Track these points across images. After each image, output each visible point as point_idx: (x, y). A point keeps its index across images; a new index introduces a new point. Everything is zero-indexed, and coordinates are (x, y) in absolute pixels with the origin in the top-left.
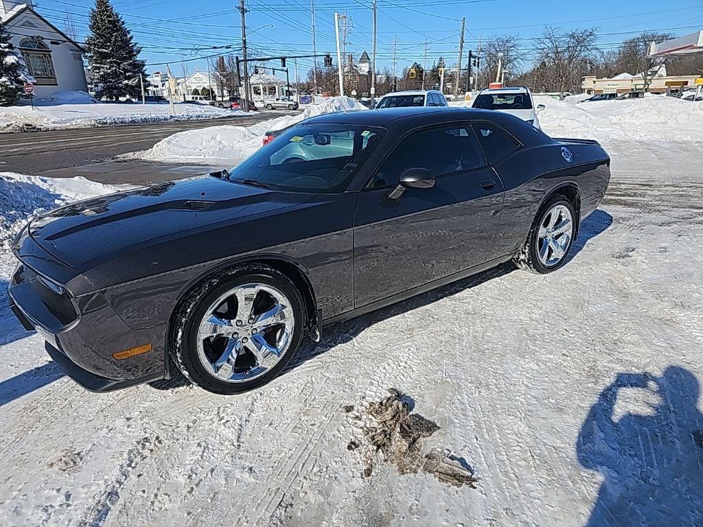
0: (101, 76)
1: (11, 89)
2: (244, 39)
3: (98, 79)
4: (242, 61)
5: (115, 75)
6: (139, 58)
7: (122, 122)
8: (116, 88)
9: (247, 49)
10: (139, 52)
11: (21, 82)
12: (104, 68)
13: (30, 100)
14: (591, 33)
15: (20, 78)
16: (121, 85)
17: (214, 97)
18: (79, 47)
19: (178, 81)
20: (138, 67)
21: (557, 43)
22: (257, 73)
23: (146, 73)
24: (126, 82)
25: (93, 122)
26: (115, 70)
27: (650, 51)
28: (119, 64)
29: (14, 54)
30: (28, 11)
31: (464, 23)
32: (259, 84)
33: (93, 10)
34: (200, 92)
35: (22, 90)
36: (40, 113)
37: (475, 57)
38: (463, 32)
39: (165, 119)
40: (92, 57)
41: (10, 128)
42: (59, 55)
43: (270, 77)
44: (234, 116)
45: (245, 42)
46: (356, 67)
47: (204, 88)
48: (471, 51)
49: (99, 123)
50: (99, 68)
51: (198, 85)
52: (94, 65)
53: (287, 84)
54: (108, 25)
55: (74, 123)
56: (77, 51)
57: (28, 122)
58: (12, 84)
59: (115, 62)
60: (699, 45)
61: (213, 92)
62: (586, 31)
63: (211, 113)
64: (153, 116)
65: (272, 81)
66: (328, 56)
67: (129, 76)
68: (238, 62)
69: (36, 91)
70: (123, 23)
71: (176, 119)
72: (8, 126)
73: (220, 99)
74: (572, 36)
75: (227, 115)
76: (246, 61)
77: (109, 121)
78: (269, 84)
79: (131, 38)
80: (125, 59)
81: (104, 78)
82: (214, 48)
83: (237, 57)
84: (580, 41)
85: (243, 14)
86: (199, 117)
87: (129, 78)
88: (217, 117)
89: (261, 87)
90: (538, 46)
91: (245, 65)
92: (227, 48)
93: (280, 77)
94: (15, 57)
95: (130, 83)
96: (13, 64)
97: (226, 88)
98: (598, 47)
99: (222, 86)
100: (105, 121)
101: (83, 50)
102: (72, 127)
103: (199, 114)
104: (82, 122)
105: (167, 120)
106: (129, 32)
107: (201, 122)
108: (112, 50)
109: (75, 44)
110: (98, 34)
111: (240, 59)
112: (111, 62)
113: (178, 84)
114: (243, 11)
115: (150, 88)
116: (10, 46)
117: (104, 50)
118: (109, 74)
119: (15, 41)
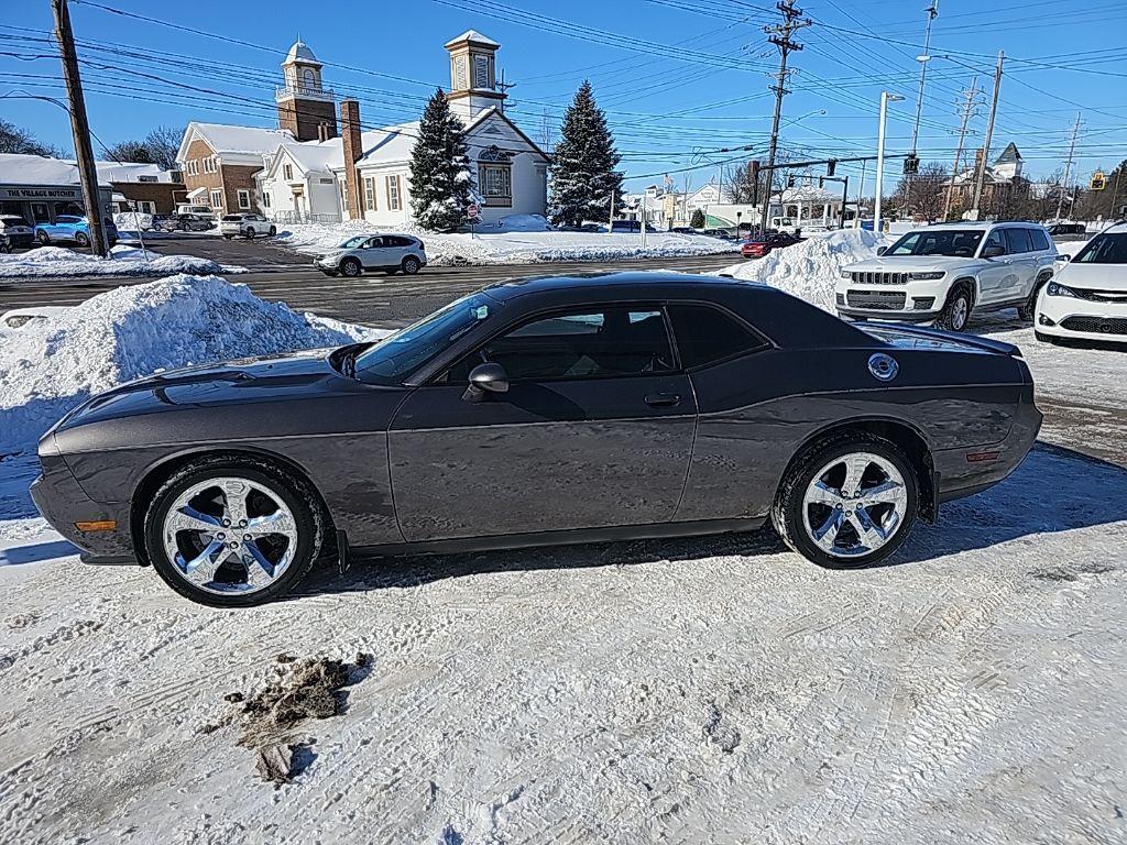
0: (565, 195)
1: (455, 212)
2: (775, 134)
3: (560, 199)
4: (766, 168)
5: (582, 193)
6: (617, 169)
7: (570, 258)
8: (579, 211)
9: (778, 151)
10: (616, 161)
11: (467, 203)
12: (568, 184)
13: (474, 227)
15: (469, 198)
16: (585, 206)
18: (546, 158)
20: (613, 182)
22: (792, 185)
23: (622, 189)
24: (593, 202)
25: (535, 257)
26: (582, 187)
28: (588, 178)
29: (468, 169)
30: (495, 115)
32: (797, 201)
33: (570, 108)
35: (466, 213)
36: (480, 242)
39: (628, 255)
40: (558, 169)
41: (439, 260)
42: (521, 168)
43: (815, 191)
45: (775, 139)
49: (541, 258)
50: (562, 184)
52: (559, 180)
54: (585, 127)
55: (512, 256)
56: (542, 162)
57: (460, 255)
58: (458, 205)
59: (584, 176)
63: (698, 247)
64: (613, 250)
65: (819, 197)
66: (912, 157)
67: (599, 194)
68: (759, 170)
69: (485, 215)
70: (605, 122)
71: (644, 254)
72: (437, 257)
75: (723, 250)
76: (773, 167)
77: (554, 256)
78: (813, 201)
79: (612, 142)
80: (597, 171)
81: (565, 199)
83: (758, 163)
85: (780, 97)
86: (678, 252)
87: (597, 197)
89: (800, 206)
92: (746, 149)
94: (468, 173)
95: (598, 204)
96: (464, 181)
100: (549, 255)
101: (549, 161)
102: (509, 262)
104: (522, 258)
105: (632, 255)
106: (609, 134)
108: (583, 160)
109: (543, 154)
110: (570, 139)
111: (763, 165)
112: (579, 176)
113: (678, 203)
114: (781, 92)
115: (624, 211)
116: (466, 160)
117: (573, 160)
118: (574, 192)
119: (473, 154)
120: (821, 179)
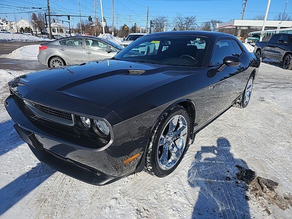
2: (48, 5)
4: (48, 15)
9: (50, 10)
14: (194, 18)
17: (32, 32)
19: (12, 23)
21: (182, 21)
22: (54, 22)
27: (216, 26)
31: (148, 9)
32: (55, 27)
34: (24, 29)
37: (152, 23)
38: (148, 12)
39: (9, 40)
43: (61, 24)
44: (45, 41)
45: (49, 7)
46: (100, 23)
47: (26, 27)
48: (151, 21)
51: (23, 25)
53: (69, 28)
60: (234, 25)
61: (31, 30)
62: (192, 17)
63: (33, 39)
64: (2, 39)
65: (62, 26)
66: (90, 17)
68: (46, 16)
71: (15, 40)
73: (35, 33)
74: (187, 18)
75: (42, 40)
76: (49, 15)
78: (60, 27)
82: (33, 8)
83: (45, 14)
84: (190, 21)
88: (37, 41)
89: (56, 29)
90: (175, 21)
91: (49, 18)
92: (39, 9)
93: (66, 25)
97: (37, 28)
98: (197, 23)
99: (35, 27)
103: (27, 39)
107: (28, 43)
111: (46, 14)
113: (12, 24)
120: (63, 21)
